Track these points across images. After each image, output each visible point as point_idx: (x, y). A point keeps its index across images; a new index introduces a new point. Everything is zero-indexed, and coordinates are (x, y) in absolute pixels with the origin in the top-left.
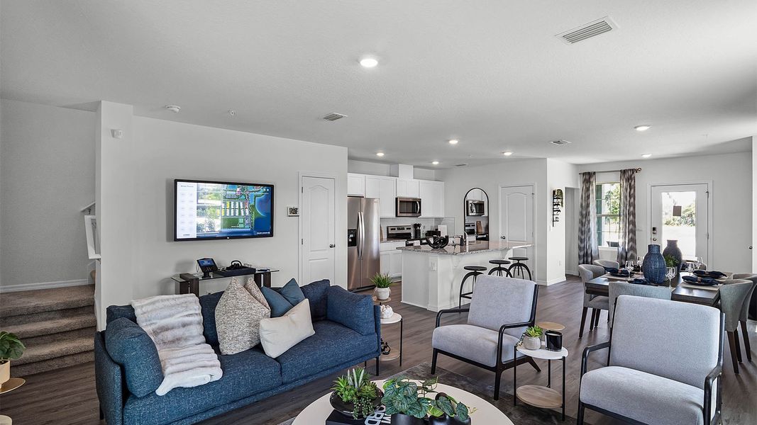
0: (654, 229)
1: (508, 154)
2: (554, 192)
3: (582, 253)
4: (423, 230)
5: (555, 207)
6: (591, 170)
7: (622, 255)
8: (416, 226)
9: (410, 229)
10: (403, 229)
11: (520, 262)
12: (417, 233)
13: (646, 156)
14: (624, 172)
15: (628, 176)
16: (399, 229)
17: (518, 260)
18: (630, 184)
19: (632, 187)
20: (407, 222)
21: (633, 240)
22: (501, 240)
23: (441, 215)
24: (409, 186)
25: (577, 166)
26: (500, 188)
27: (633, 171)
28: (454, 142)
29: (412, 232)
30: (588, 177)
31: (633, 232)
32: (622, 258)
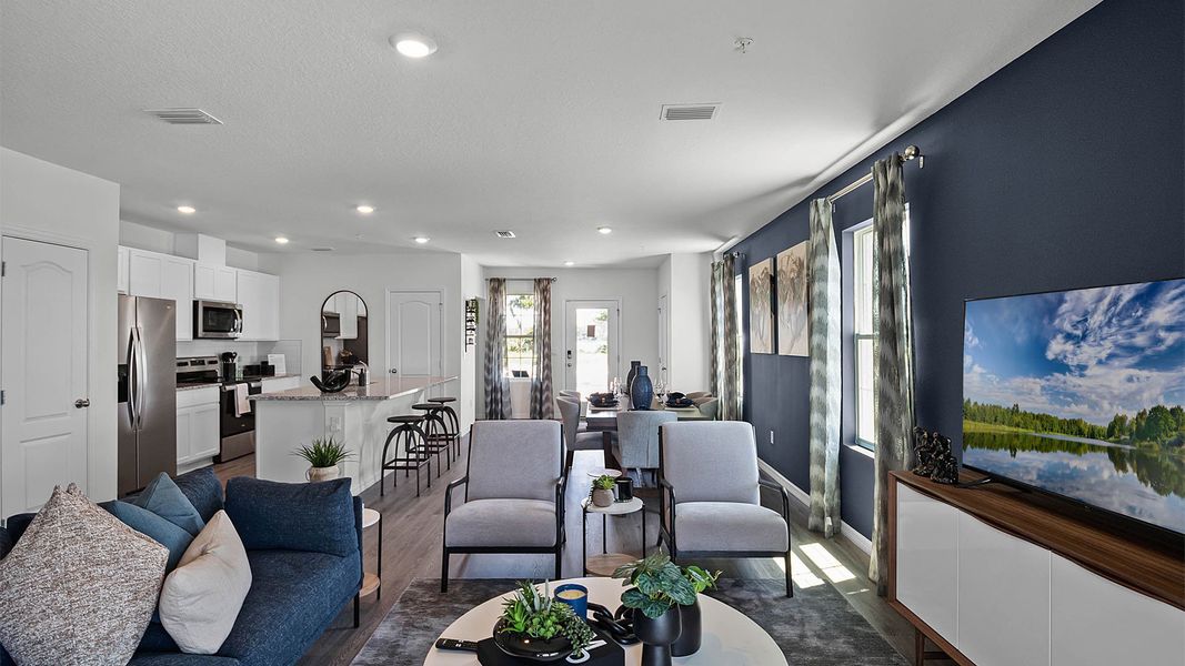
0: (569, 352)
1: (421, 241)
2: (467, 303)
3: (489, 388)
4: (240, 365)
5: (469, 324)
6: (500, 276)
7: (536, 386)
8: (227, 356)
9: (216, 362)
10: (202, 363)
11: (445, 404)
12: (229, 370)
13: (570, 264)
14: (539, 281)
15: (543, 286)
16: (193, 363)
17: (442, 402)
18: (545, 298)
19: (546, 300)
20: (211, 349)
21: (548, 367)
22: (388, 375)
23: (274, 337)
24: (219, 280)
25: (485, 268)
26: (388, 293)
27: (549, 280)
28: (365, 210)
29: (218, 368)
30: (496, 285)
31: (548, 356)
32: (536, 391)
